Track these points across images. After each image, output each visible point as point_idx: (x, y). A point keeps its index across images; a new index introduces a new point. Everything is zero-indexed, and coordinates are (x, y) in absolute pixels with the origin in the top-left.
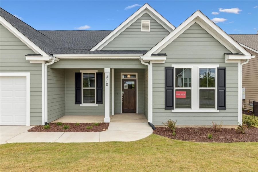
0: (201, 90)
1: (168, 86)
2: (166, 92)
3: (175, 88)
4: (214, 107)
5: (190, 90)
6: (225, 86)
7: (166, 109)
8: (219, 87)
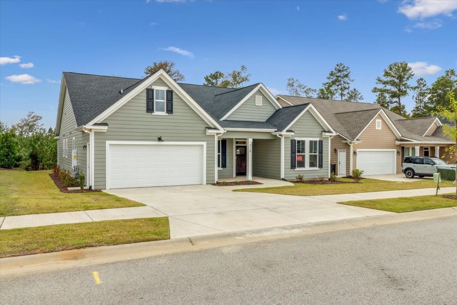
0: (310, 155)
1: (293, 152)
2: (292, 157)
3: (297, 154)
4: (316, 166)
5: (304, 155)
6: (322, 153)
7: (291, 168)
8: (319, 153)
